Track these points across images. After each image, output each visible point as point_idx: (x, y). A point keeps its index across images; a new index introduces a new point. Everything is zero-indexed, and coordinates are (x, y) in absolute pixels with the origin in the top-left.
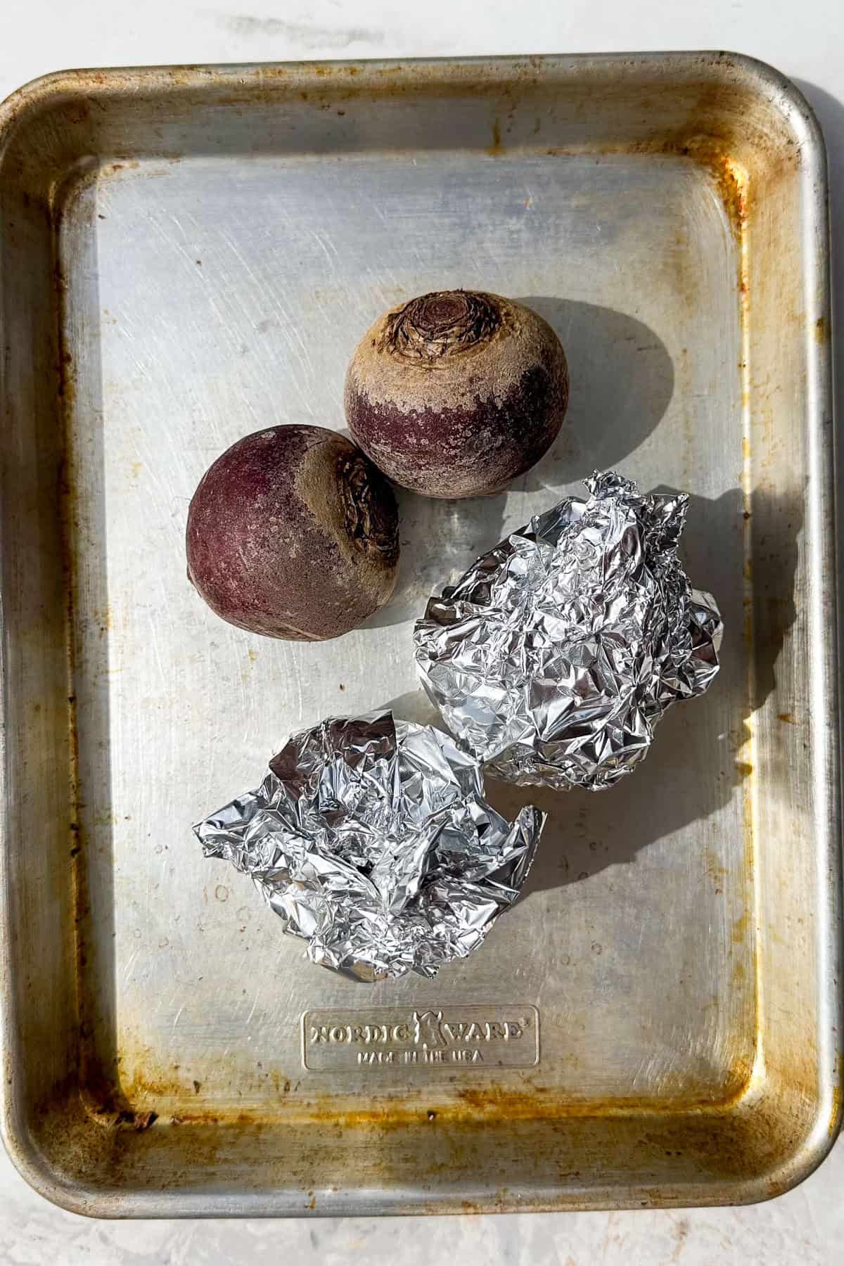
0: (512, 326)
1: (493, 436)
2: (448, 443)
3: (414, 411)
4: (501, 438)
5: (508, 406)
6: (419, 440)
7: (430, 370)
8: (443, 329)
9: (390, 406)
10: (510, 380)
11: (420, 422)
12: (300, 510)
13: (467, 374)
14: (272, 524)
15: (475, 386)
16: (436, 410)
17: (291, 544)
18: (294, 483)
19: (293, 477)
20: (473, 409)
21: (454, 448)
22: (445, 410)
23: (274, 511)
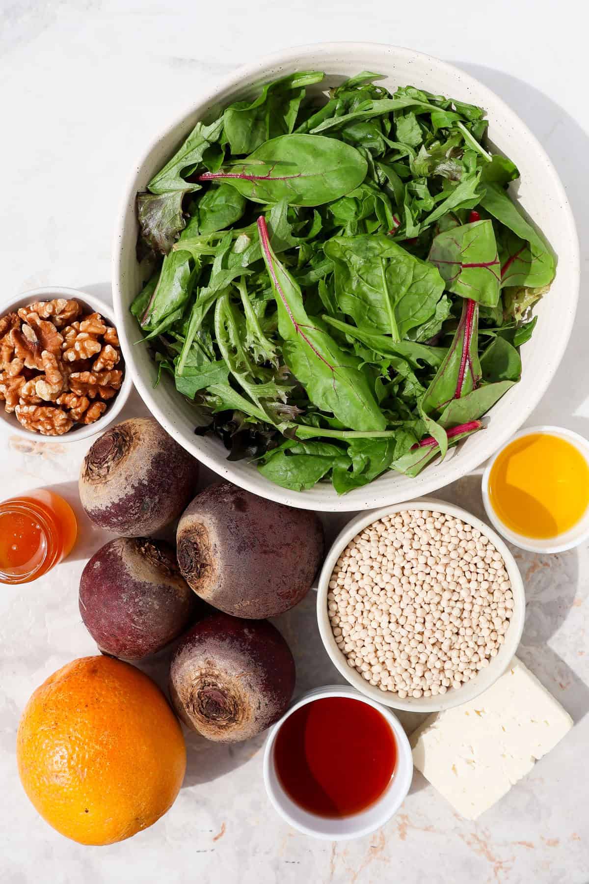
0: (139, 439)
1: (151, 498)
2: (131, 514)
3: (107, 507)
4: (156, 497)
5: (151, 481)
6: (117, 519)
7: (106, 483)
8: (104, 460)
9: (97, 509)
10: (146, 468)
11: (112, 510)
12: (144, 586)
13: (123, 477)
14: (138, 602)
15: (130, 480)
16: (116, 501)
17: (153, 604)
18: (132, 577)
19: (128, 575)
20: (133, 492)
21: (135, 514)
22: (120, 500)
23: (134, 596)
